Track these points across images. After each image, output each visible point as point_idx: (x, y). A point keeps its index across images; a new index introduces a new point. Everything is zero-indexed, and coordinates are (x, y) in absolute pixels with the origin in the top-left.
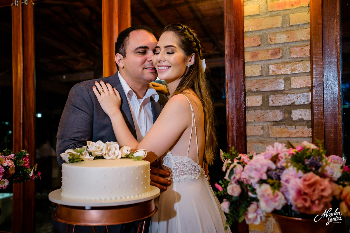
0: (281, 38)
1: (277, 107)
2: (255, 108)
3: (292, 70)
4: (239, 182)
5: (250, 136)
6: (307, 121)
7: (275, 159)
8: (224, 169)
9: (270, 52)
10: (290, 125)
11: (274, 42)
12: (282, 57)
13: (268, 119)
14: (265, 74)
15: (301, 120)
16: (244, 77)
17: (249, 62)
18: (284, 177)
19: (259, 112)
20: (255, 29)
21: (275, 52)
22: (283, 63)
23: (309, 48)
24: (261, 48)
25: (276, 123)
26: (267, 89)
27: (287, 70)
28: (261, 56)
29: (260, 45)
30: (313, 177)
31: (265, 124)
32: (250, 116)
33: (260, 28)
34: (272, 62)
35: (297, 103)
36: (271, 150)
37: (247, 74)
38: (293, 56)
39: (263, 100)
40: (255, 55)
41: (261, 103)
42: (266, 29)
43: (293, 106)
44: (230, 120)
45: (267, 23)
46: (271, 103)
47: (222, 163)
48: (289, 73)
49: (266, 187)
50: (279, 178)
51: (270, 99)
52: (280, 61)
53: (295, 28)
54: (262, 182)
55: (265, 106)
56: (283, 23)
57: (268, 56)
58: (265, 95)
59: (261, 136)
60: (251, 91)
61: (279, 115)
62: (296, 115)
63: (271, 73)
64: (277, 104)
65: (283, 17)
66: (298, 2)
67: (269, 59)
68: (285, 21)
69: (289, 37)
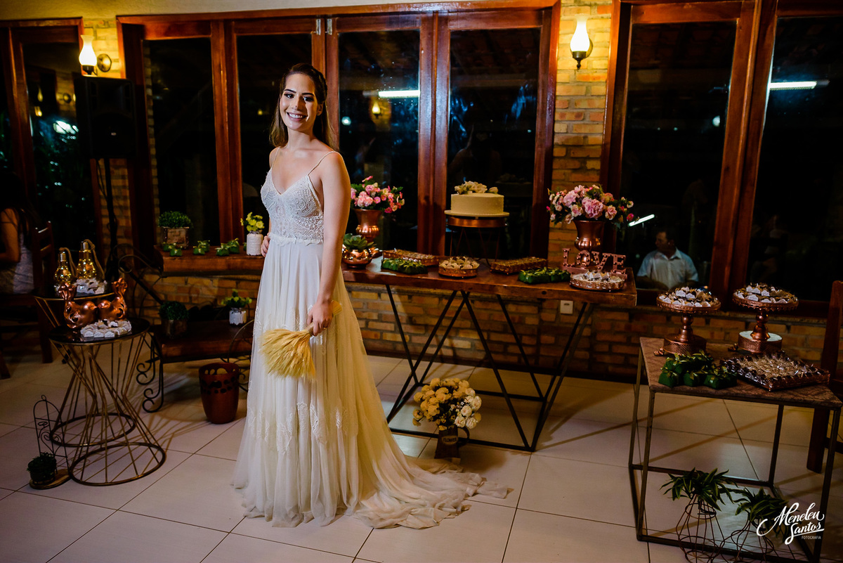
0: (584, 104)
1: (576, 158)
2: (559, 158)
4: (562, 204)
5: (555, 180)
6: (597, 170)
7: (579, 193)
8: (551, 199)
9: (574, 114)
10: (585, 173)
11: (578, 107)
12: (583, 120)
13: (569, 167)
14: (569, 131)
15: (593, 169)
16: (554, 133)
17: (558, 121)
18: (583, 201)
19: (562, 160)
20: (565, 94)
21: (579, 115)
22: (584, 124)
23: (603, 114)
24: (568, 110)
26: (570, 143)
27: (586, 130)
28: (567, 117)
29: (567, 108)
30: (595, 201)
31: (566, 171)
32: (556, 165)
33: (568, 94)
34: (575, 122)
35: (591, 156)
36: (577, 189)
37: (556, 131)
39: (567, 152)
40: (563, 115)
41: (564, 154)
42: (573, 96)
43: (588, 158)
44: (537, 165)
45: (574, 90)
46: (572, 155)
47: (549, 196)
49: (576, 206)
50: (581, 202)
51: (572, 152)
52: (582, 122)
53: (594, 97)
54: (573, 203)
55: (567, 156)
57: (572, 117)
58: (569, 148)
59: (564, 180)
60: (557, 144)
61: (577, 164)
62: (590, 164)
63: (574, 131)
64: (576, 156)
65: (587, 88)
66: (599, 78)
67: (573, 119)
68: (587, 91)
69: (589, 105)
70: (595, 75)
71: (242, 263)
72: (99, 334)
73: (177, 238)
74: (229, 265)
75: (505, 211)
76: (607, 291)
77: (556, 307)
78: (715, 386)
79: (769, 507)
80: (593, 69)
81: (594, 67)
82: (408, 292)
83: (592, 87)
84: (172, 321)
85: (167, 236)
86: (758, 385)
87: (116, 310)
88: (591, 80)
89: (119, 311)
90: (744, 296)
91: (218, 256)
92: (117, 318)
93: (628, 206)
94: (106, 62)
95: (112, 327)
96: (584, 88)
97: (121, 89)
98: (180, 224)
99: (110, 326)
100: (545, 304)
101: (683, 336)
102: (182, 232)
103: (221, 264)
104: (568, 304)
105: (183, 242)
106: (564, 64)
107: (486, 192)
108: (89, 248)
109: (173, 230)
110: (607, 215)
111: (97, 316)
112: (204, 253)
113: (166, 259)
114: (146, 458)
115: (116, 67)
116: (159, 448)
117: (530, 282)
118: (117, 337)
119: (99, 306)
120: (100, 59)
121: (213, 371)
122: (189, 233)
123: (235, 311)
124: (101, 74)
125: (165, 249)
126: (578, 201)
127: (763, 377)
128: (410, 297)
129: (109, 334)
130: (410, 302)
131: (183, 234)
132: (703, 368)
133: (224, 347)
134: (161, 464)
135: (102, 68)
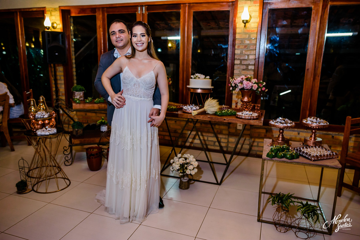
0: (247, 42)
1: (244, 65)
2: (237, 64)
3: (250, 53)
4: (235, 83)
5: (235, 74)
6: (253, 70)
7: (242, 79)
8: (231, 81)
9: (244, 46)
10: (248, 70)
11: (245, 43)
12: (247, 48)
13: (241, 68)
14: (242, 53)
15: (251, 69)
16: (235, 54)
17: (237, 49)
18: (243, 82)
19: (238, 66)
20: (239, 38)
21: (245, 47)
22: (248, 50)
23: (255, 46)
24: (241, 45)
25: (244, 70)
26: (242, 58)
27: (248, 53)
28: (241, 47)
29: (240, 44)
30: (248, 82)
31: (240, 70)
32: (235, 67)
33: (241, 38)
34: (244, 50)
35: (250, 64)
36: (241, 77)
37: (236, 53)
38: (251, 48)
39: (240, 62)
40: (239, 47)
41: (239, 63)
42: (243, 38)
43: (249, 65)
44: (228, 68)
45: (244, 36)
46: (243, 63)
47: (230, 80)
48: (249, 54)
50: (242, 82)
51: (242, 62)
52: (247, 49)
53: (252, 39)
54: (239, 83)
55: (241, 64)
56: (249, 37)
57: (243, 47)
58: (241, 60)
59: (239, 74)
60: (236, 59)
61: (245, 67)
62: (250, 67)
63: (243, 53)
64: (244, 64)
65: (249, 35)
66: (254, 31)
67: (243, 48)
68: (249, 36)
69: (250, 42)
70: (252, 30)
71: (105, 106)
72: (43, 133)
73: (79, 96)
74: (99, 107)
75: (212, 86)
76: (250, 119)
77: (235, 127)
78: (289, 158)
79: (309, 209)
80: (251, 27)
81: (252, 26)
82: (175, 120)
83: (251, 35)
84: (76, 129)
85: (75, 95)
86: (308, 158)
87: (51, 124)
88: (250, 32)
89: (52, 124)
90: (306, 122)
91: (95, 103)
92: (51, 127)
93: (263, 85)
94: (55, 25)
95: (49, 130)
96: (248, 35)
97: (60, 35)
98: (80, 90)
99: (48, 130)
100: (231, 125)
101: (281, 138)
102: (82, 93)
103: (96, 106)
104: (240, 126)
105: (82, 98)
106: (239, 25)
107: (205, 78)
108: (43, 99)
109: (77, 93)
110: (253, 88)
111: (43, 126)
112: (89, 102)
113: (74, 104)
114: (62, 183)
115: (59, 27)
116: (68, 179)
117: (220, 115)
118: (50, 135)
119: (44, 122)
120: (53, 24)
121: (92, 150)
122: (84, 94)
123: (103, 126)
124: (53, 30)
125: (74, 100)
126: (241, 82)
127: (310, 155)
128: (176, 122)
129: (47, 133)
130: (175, 124)
131: (82, 95)
132: (285, 151)
133: (97, 140)
134: (68, 186)
135: (53, 27)
